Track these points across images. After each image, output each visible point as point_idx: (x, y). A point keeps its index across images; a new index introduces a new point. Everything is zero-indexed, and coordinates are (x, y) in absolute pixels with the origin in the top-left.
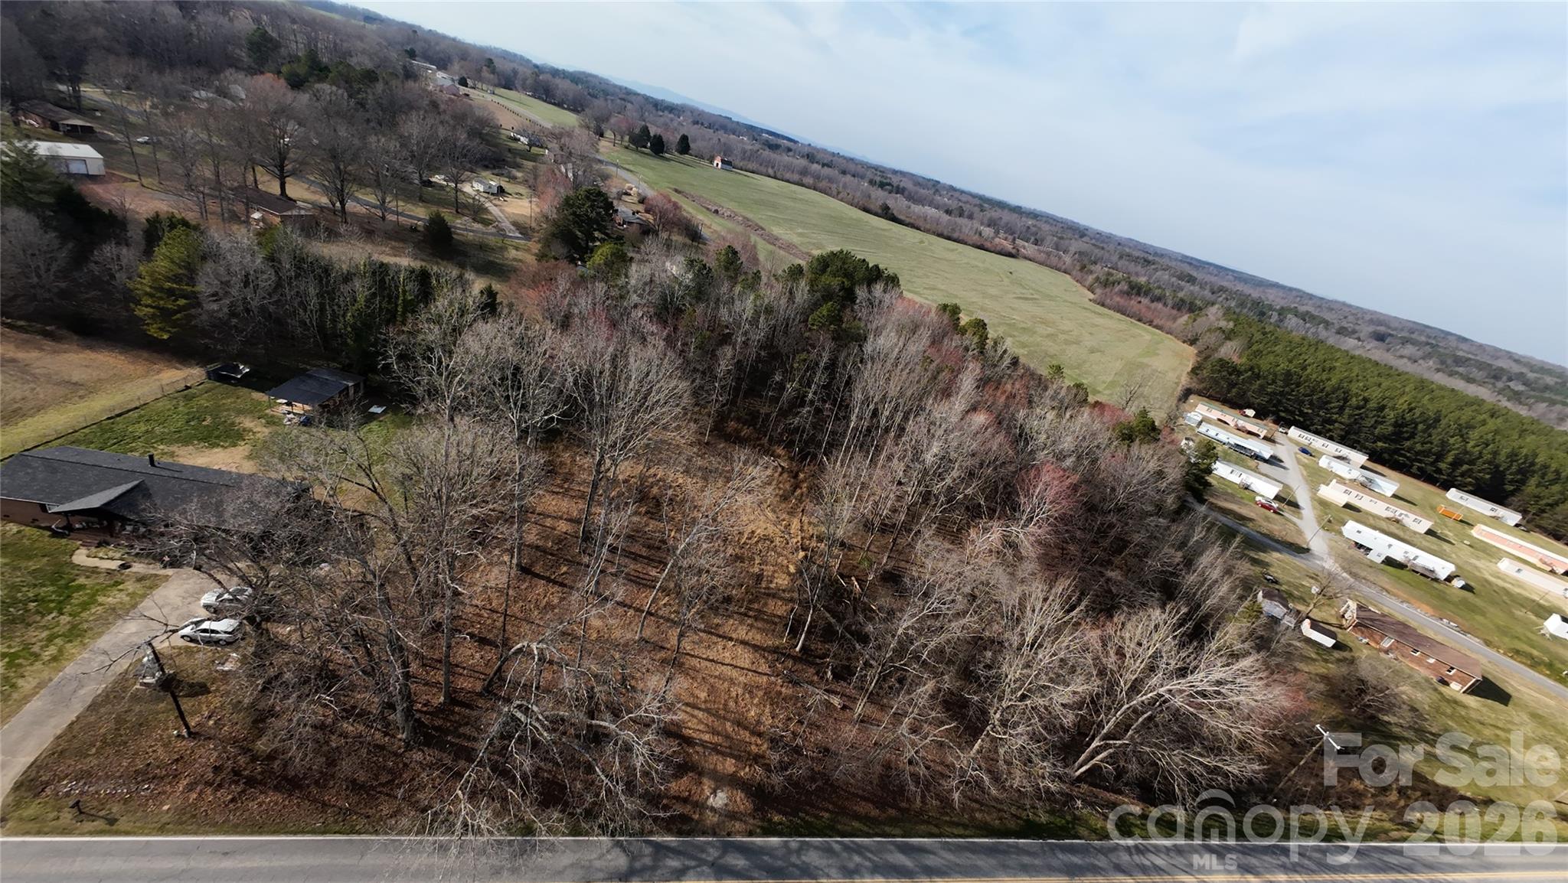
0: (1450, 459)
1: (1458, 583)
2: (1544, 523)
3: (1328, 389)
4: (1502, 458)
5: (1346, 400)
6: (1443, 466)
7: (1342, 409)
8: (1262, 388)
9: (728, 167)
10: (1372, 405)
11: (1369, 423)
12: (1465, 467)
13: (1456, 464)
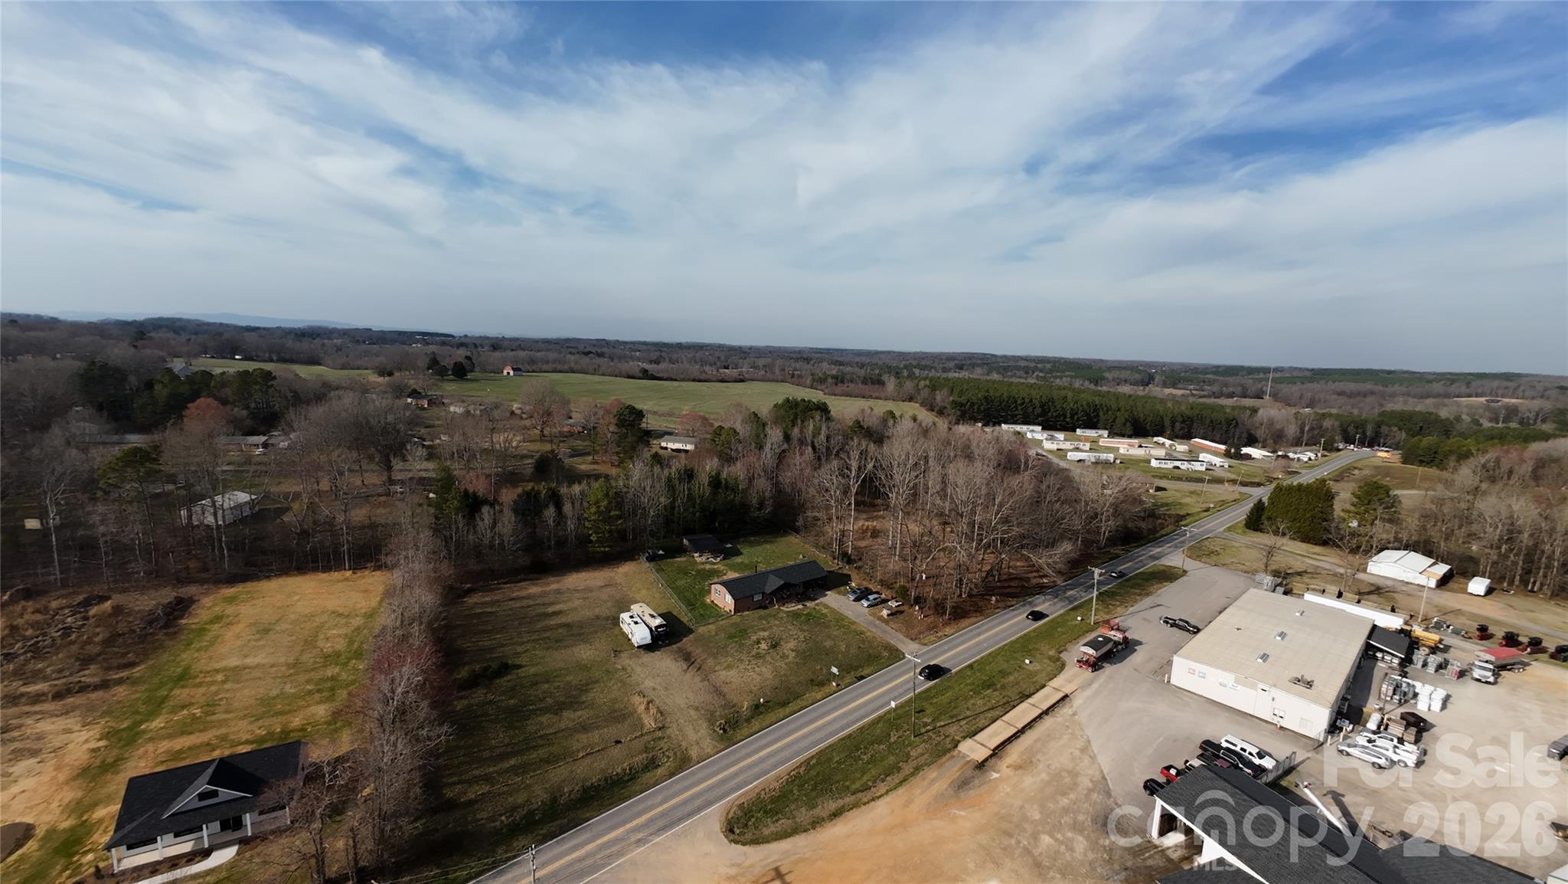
0: (1069, 416)
2: (1116, 431)
3: (1006, 399)
4: (1085, 407)
5: (1016, 402)
6: (1068, 420)
7: (1016, 407)
8: (979, 409)
9: (519, 373)
10: (1027, 400)
11: (1030, 409)
12: (1076, 417)
13: (1072, 417)
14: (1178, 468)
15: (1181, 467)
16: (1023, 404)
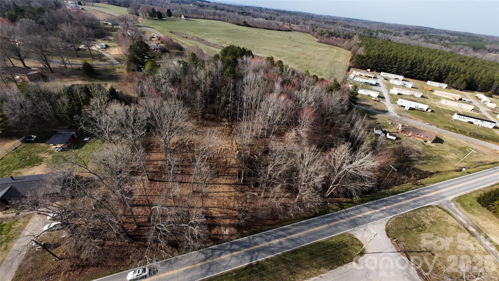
0: (427, 72)
1: (429, 111)
2: (453, 85)
3: (391, 57)
4: (441, 68)
5: (396, 60)
6: (425, 74)
7: (395, 63)
8: (372, 61)
9: (187, 19)
10: (404, 60)
11: (403, 66)
12: (431, 73)
13: (429, 73)
14: (472, 123)
15: (474, 123)
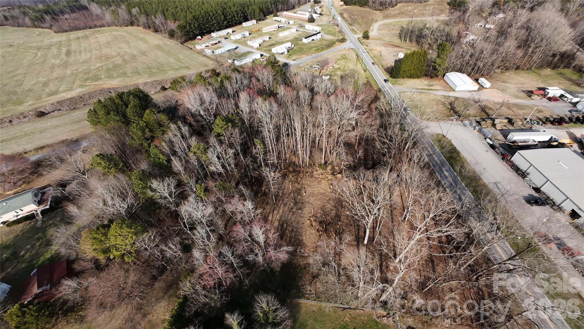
14: (313, 40)
16: (214, 15)
